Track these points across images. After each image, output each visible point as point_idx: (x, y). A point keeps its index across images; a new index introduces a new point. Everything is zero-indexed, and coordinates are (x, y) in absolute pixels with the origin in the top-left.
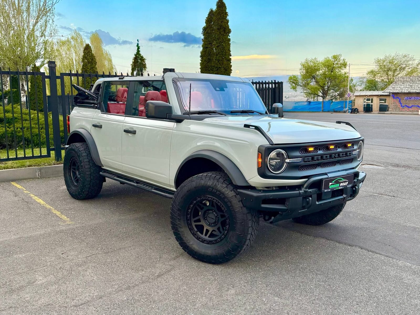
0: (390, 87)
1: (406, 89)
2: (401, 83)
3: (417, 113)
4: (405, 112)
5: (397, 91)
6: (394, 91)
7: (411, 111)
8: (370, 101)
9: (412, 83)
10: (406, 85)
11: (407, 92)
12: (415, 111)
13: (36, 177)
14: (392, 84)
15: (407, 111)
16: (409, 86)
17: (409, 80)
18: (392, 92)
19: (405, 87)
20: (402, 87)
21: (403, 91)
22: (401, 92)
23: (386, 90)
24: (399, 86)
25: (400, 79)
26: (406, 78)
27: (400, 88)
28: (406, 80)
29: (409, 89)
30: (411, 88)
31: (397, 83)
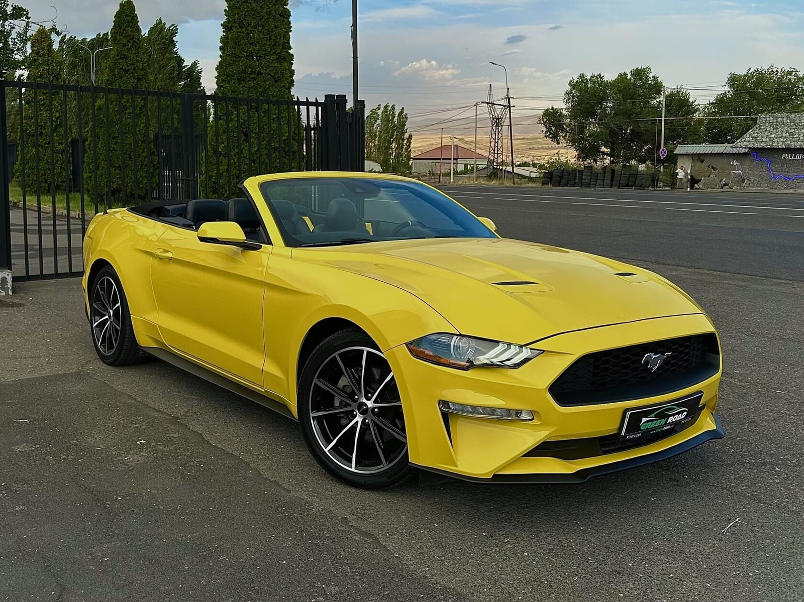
0: (748, 136)
1: (782, 139)
2: (772, 128)
5: (762, 144)
6: (756, 146)
7: (792, 188)
9: (794, 127)
10: (782, 132)
11: (784, 147)
12: (801, 188)
14: (751, 131)
15: (784, 188)
16: (787, 134)
17: (788, 121)
18: (751, 146)
19: (780, 136)
20: (773, 136)
21: (774, 145)
22: (770, 147)
23: (739, 143)
24: (766, 134)
25: (768, 119)
26: (782, 117)
27: (768, 139)
28: (781, 121)
29: (787, 140)
30: (791, 138)
31: (763, 127)
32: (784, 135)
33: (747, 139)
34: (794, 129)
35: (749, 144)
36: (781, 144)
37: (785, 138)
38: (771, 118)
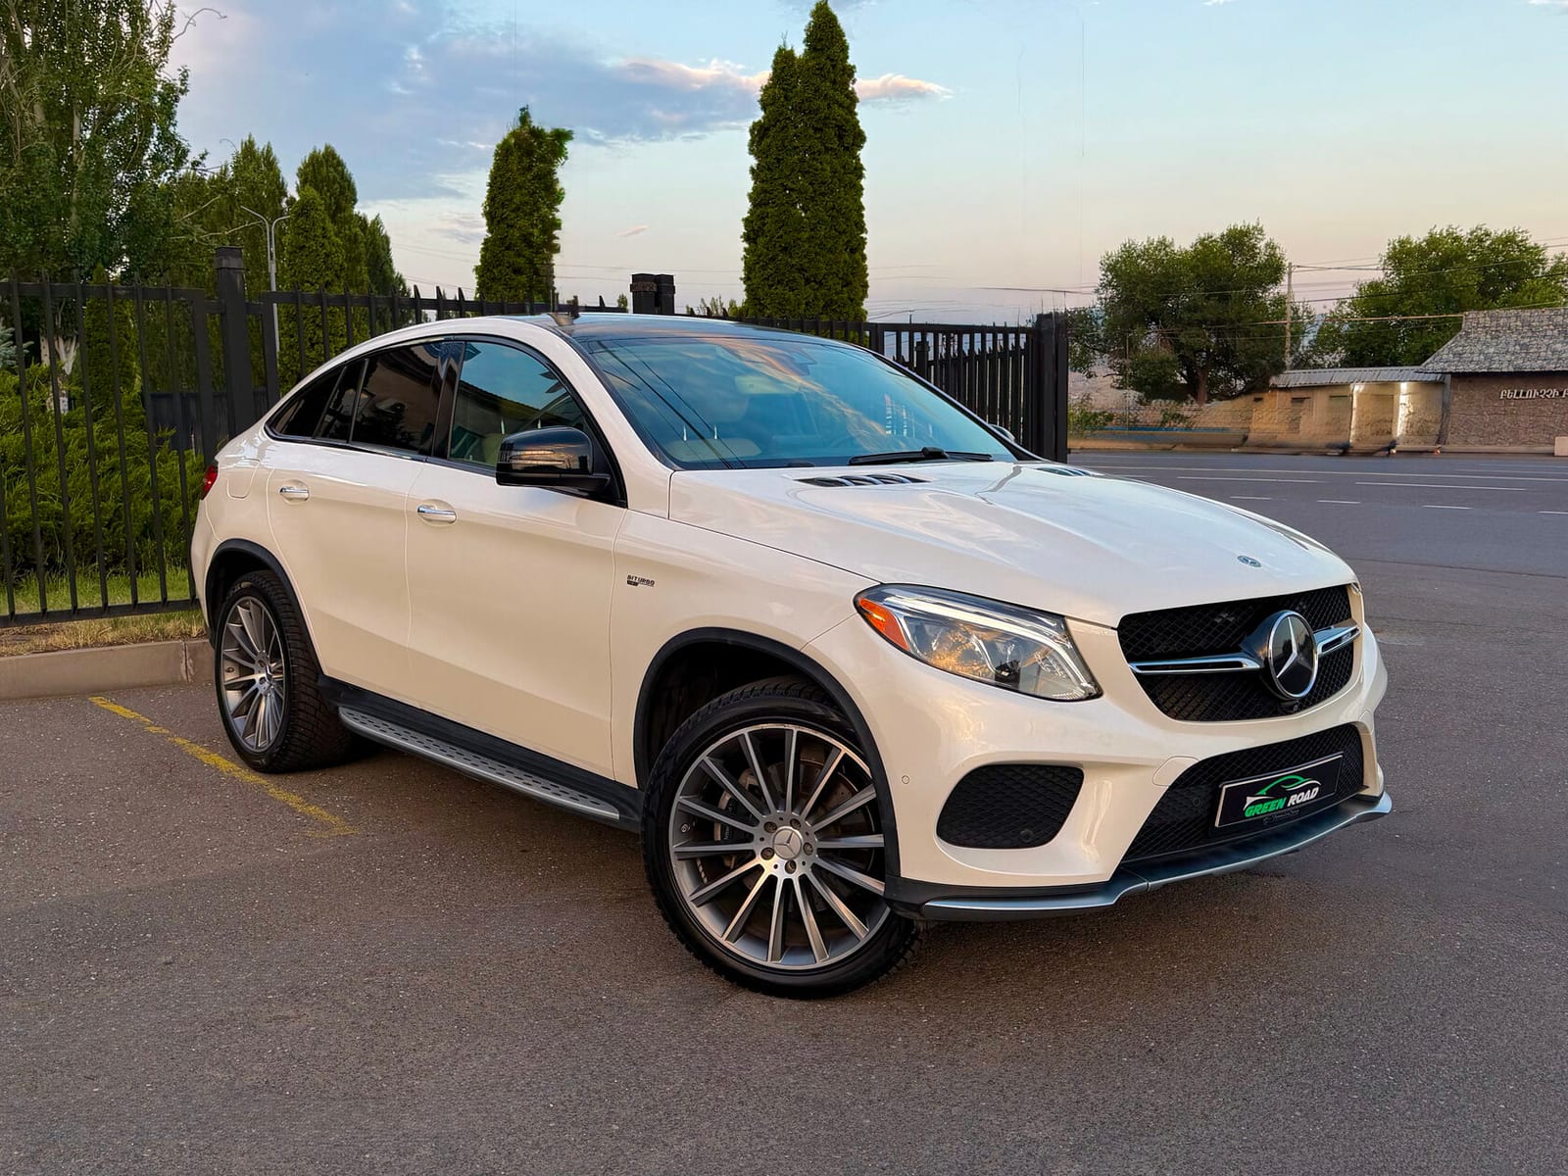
0: (1445, 352)
1: (1508, 357)
2: (1488, 336)
3: (1547, 448)
4: (1503, 448)
5: (1472, 366)
6: (1461, 369)
7: (1524, 443)
9: (1530, 334)
10: (1507, 344)
11: (1511, 369)
12: (1539, 443)
13: (179, 679)
14: (1451, 341)
15: (1510, 443)
16: (1518, 347)
17: (1519, 323)
18: (1452, 369)
19: (1504, 350)
20: (1492, 350)
21: (1494, 366)
22: (1486, 370)
23: (1431, 365)
24: (1479, 347)
25: (1481, 321)
26: (1507, 316)
27: (1482, 357)
28: (1505, 325)
29: (1516, 358)
30: (1524, 355)
31: (1472, 335)
32: (1511, 349)
33: (1445, 357)
34: (1530, 337)
35: (1449, 366)
36: (1506, 364)
37: (1513, 354)
38: (1488, 319)
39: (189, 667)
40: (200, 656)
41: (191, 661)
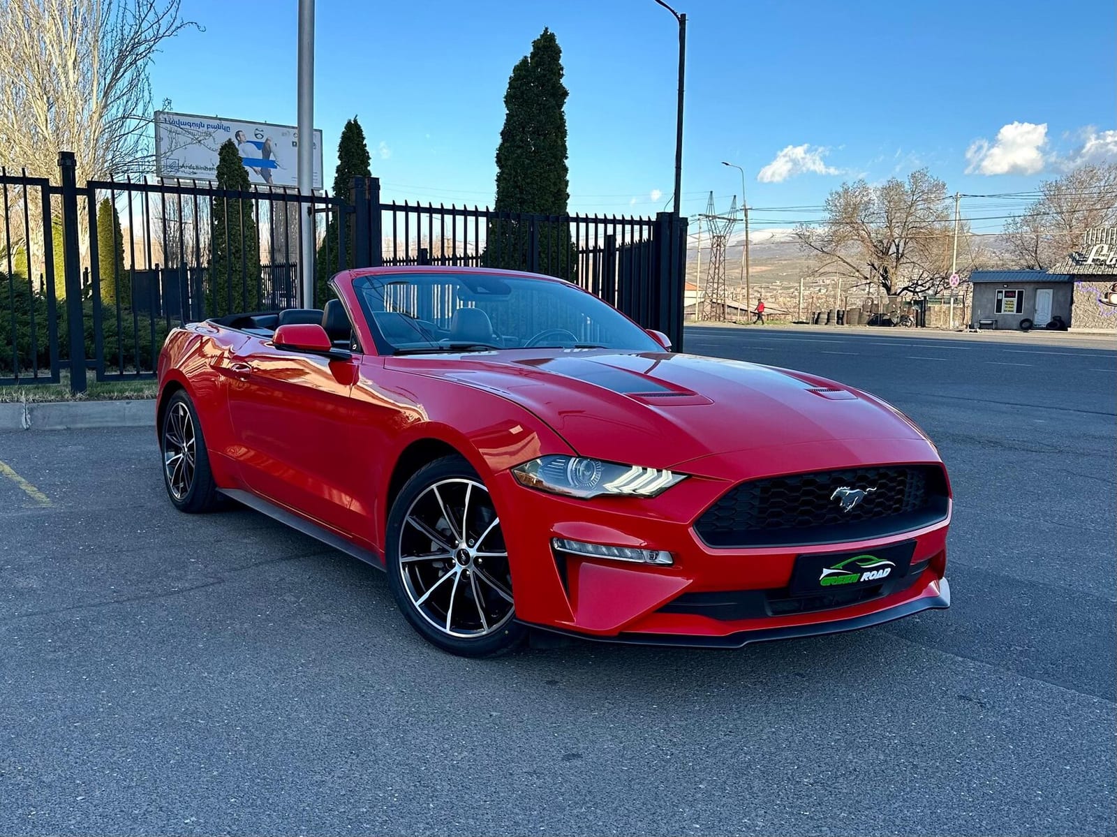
8: (1015, 297)
39: (28, 420)
40: (35, 413)
41: (29, 416)
